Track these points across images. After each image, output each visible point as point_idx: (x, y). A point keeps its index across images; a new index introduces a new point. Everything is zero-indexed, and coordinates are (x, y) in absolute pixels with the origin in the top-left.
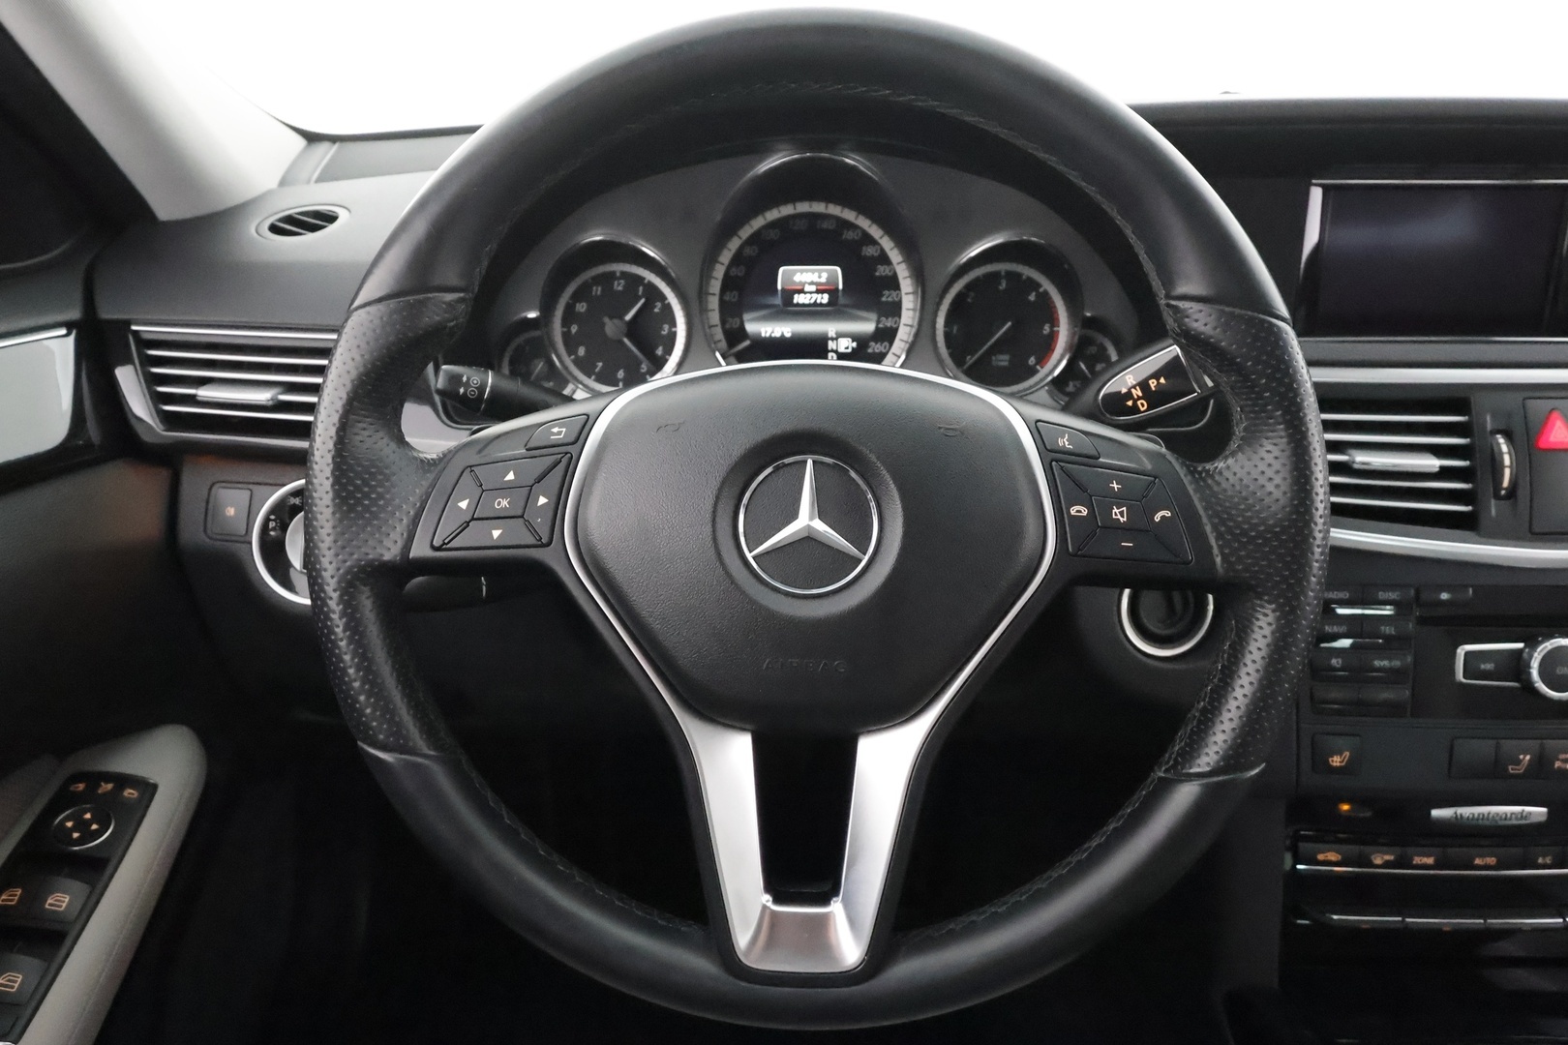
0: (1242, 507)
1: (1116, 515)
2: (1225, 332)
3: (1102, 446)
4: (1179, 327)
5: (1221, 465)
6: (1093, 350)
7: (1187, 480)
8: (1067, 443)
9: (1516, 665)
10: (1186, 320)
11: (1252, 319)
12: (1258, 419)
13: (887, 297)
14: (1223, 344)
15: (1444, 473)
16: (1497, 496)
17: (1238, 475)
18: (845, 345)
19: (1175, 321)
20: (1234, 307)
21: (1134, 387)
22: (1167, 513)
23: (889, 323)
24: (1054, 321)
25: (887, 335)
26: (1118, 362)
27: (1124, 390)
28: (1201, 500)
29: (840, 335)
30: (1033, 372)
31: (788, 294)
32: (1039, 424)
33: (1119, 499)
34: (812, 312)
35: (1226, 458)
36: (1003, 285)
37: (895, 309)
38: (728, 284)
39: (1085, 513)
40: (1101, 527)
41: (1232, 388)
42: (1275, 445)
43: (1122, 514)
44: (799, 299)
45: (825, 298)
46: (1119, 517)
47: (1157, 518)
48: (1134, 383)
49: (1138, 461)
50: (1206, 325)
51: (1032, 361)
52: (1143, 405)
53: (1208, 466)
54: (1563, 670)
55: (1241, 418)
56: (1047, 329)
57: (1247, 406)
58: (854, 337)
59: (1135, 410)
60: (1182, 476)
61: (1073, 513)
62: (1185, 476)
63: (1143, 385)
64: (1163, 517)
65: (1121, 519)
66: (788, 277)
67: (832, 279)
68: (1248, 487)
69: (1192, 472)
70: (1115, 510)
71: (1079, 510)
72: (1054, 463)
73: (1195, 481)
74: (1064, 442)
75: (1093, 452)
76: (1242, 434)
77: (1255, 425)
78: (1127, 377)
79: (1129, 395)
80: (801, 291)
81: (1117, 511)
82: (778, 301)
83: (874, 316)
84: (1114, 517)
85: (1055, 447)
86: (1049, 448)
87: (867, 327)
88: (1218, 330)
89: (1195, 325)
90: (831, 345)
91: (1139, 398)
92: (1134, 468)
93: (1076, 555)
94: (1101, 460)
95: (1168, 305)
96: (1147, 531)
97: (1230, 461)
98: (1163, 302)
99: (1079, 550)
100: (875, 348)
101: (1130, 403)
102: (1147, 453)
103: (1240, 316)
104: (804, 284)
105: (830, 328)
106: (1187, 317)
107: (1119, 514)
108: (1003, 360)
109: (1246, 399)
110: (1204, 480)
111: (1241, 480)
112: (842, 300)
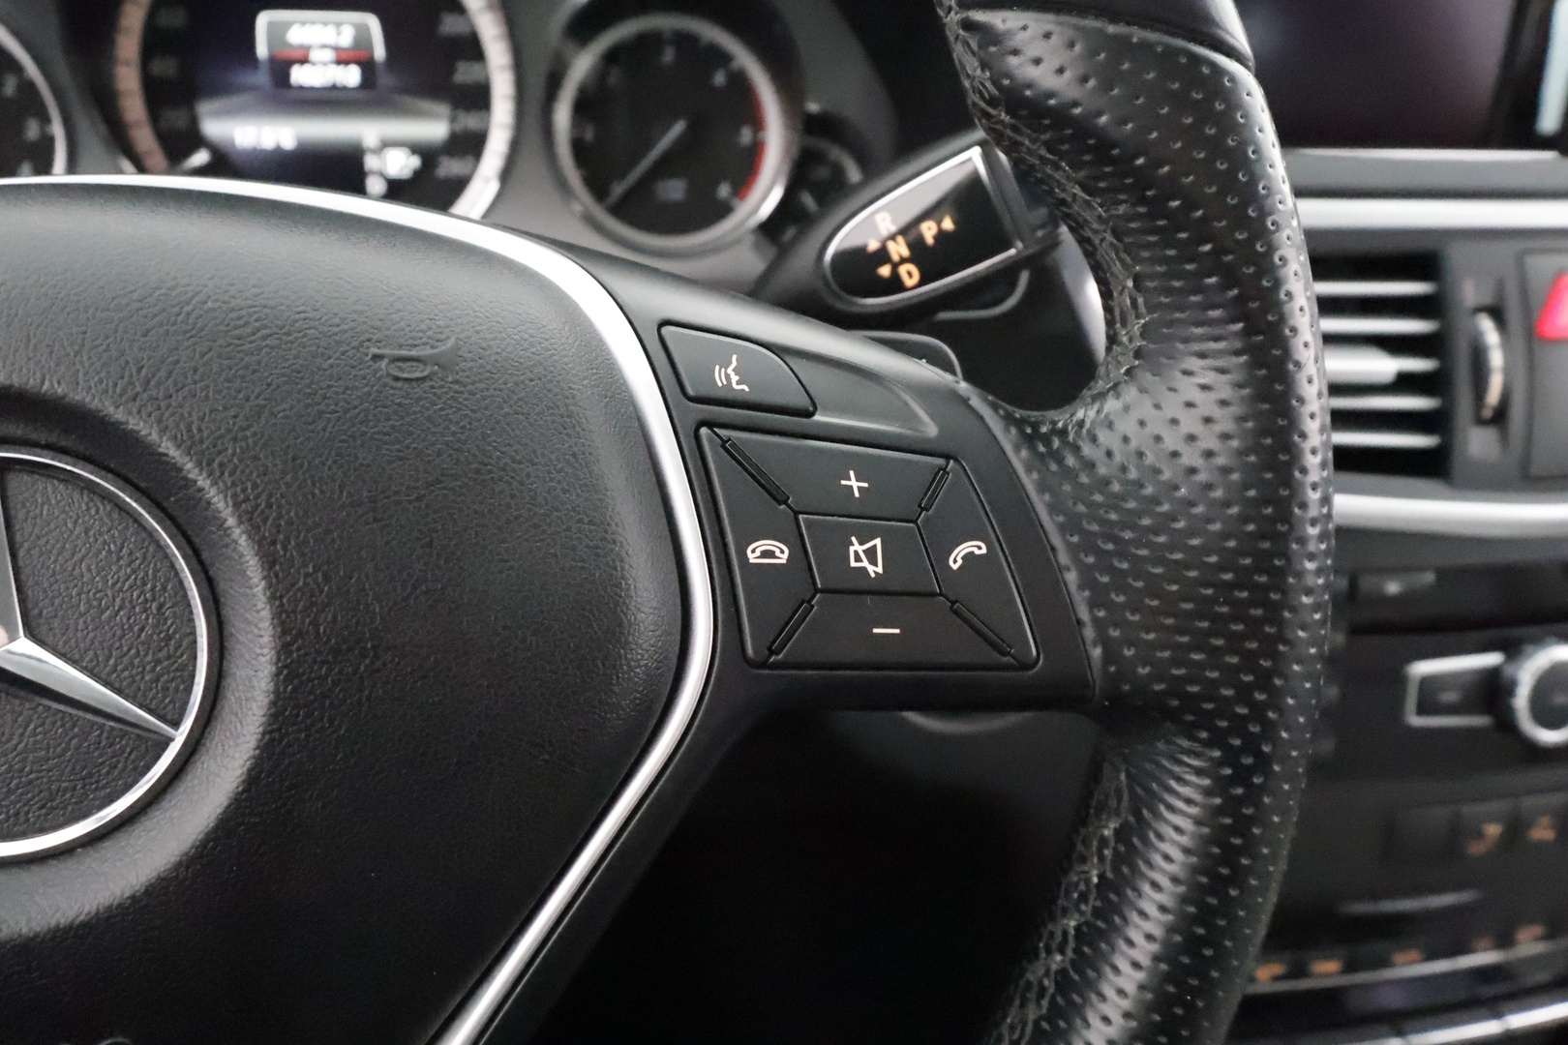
0: (1146, 522)
1: (858, 559)
2: (1106, 86)
3: (818, 379)
4: (995, 82)
5: (1086, 413)
6: (823, 173)
7: (1018, 460)
8: (735, 378)
9: (1492, 691)
10: (1013, 61)
11: (1172, 53)
12: (1181, 309)
13: (464, 73)
14: (1104, 119)
15: (1404, 383)
16: (1481, 422)
17: (1134, 444)
18: (400, 164)
19: (984, 66)
20: (1128, 24)
21: (893, 237)
22: (977, 547)
23: (470, 121)
24: (757, 123)
25: (471, 144)
26: (862, 185)
27: (873, 245)
28: (1054, 508)
29: (386, 144)
30: (723, 210)
31: (280, 68)
32: (667, 330)
33: (864, 517)
34: (328, 101)
35: (1101, 396)
36: (669, 56)
37: (478, 98)
38: (153, 43)
39: (783, 558)
40: (822, 591)
41: (1116, 233)
42: (1222, 371)
43: (871, 554)
44: (299, 76)
45: (352, 76)
46: (865, 563)
47: (956, 560)
48: (893, 229)
49: (910, 417)
50: (1061, 71)
51: (724, 191)
52: (910, 274)
53: (1061, 417)
54: (1560, 699)
55: (1134, 303)
56: (746, 136)
57: (1153, 277)
58: (416, 149)
59: (895, 284)
60: (1009, 449)
61: (753, 558)
62: (1017, 449)
63: (909, 230)
64: (969, 558)
65: (871, 569)
66: (277, 32)
67: (362, 40)
68: (1157, 471)
69: (1031, 438)
70: (856, 547)
71: (768, 551)
72: (704, 431)
73: (1038, 461)
74: (728, 377)
75: (800, 400)
76: (1138, 343)
77: (1170, 324)
78: (879, 217)
79: (882, 255)
80: (304, 60)
81: (860, 549)
82: (262, 78)
83: (444, 109)
84: (853, 564)
85: (704, 391)
86: (691, 392)
87: (434, 129)
88: (1092, 83)
89: (1032, 73)
90: (371, 162)
91: (903, 261)
92: (899, 436)
93: (764, 665)
94: (817, 417)
95: (969, 26)
96: (933, 594)
97: (1112, 405)
98: (952, 19)
99: (772, 652)
100: (449, 167)
101: (885, 271)
102: (925, 392)
103: (1146, 46)
104: (307, 49)
105: (365, 130)
106: (1015, 52)
107: (866, 557)
108: (674, 190)
109: (1152, 261)
110: (1059, 460)
111: (1140, 454)
112: (385, 80)
